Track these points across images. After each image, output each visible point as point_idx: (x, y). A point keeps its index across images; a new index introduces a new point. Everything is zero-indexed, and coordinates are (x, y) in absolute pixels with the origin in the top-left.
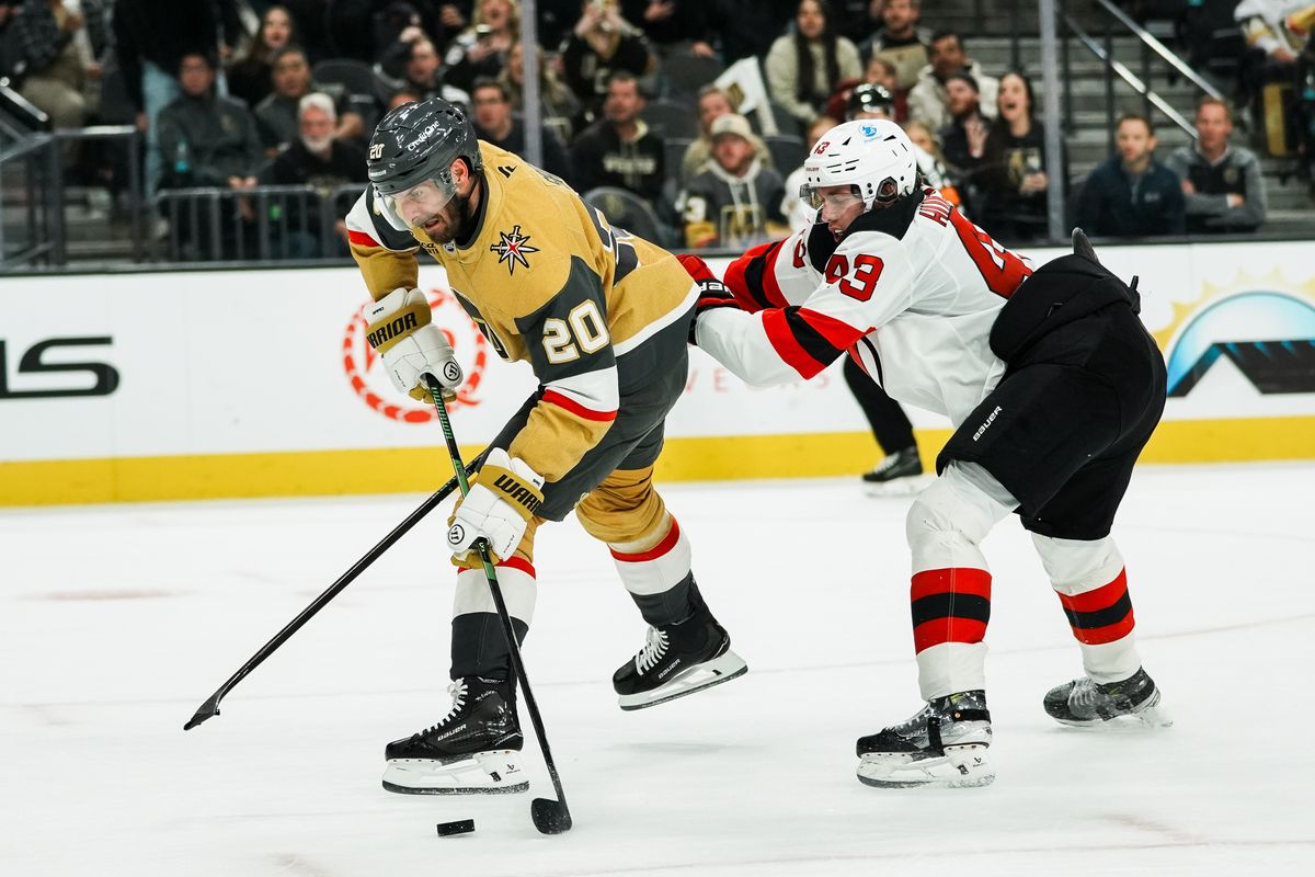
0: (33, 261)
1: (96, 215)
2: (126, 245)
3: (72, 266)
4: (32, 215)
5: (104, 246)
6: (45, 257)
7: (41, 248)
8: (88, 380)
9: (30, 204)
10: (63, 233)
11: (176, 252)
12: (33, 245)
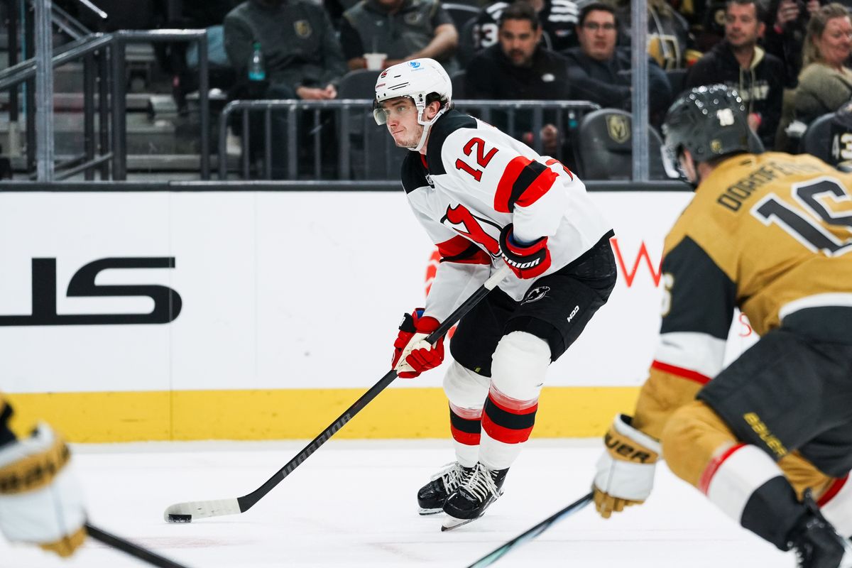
0: (89, 174)
1: (160, 124)
2: (192, 158)
3: (132, 179)
4: (88, 122)
5: (169, 158)
6: (102, 168)
7: (98, 158)
8: (145, 305)
9: (87, 110)
10: (124, 144)
11: (247, 170)
12: (89, 157)
